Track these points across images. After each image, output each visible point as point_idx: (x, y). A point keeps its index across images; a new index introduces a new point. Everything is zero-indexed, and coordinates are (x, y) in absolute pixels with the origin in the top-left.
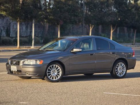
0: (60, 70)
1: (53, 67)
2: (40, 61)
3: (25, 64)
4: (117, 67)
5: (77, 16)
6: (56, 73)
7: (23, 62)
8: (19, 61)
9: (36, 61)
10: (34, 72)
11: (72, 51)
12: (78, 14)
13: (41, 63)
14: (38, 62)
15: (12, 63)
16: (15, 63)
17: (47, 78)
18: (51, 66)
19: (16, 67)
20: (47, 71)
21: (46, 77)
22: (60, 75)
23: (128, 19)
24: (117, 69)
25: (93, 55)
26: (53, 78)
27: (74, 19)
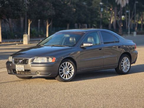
0: (73, 67)
1: (65, 64)
2: (52, 59)
3: (34, 62)
4: (123, 62)
6: (68, 72)
7: (33, 60)
8: (27, 59)
9: (48, 58)
10: (46, 71)
11: (82, 46)
13: (54, 61)
14: (51, 60)
15: (16, 62)
16: (22, 62)
17: (60, 77)
18: (63, 64)
19: (23, 66)
20: (60, 70)
21: (58, 76)
22: (73, 73)
24: (122, 64)
25: (102, 49)
26: (65, 77)
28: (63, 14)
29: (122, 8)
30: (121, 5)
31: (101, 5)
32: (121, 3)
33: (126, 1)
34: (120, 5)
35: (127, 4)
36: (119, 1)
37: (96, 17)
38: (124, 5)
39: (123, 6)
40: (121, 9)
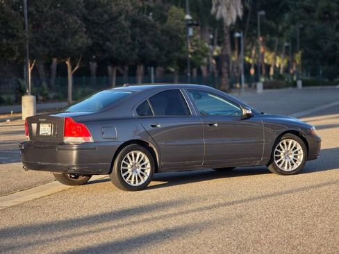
5: (13, 36)
12: (17, 31)
23: (110, 41)
27: (8, 44)
28: (108, 43)
29: (227, 27)
30: (225, 21)
31: (188, 20)
32: (225, 16)
33: (237, 11)
34: (222, 20)
35: (238, 18)
36: (221, 11)
37: (179, 49)
38: (232, 19)
39: (228, 23)
40: (225, 29)
